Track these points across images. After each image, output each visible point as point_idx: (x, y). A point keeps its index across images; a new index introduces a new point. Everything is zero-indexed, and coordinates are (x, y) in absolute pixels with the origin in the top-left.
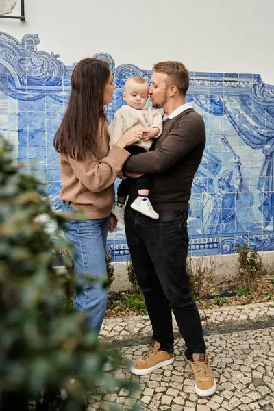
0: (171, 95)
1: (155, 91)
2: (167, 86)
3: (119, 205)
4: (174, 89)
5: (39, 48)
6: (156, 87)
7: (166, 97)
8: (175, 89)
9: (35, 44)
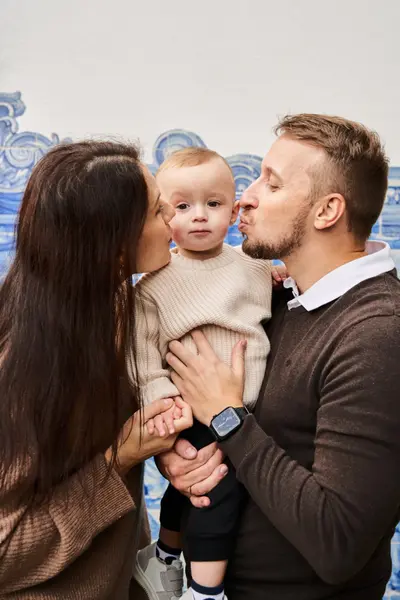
0: (320, 223)
1: (267, 199)
2: (316, 193)
3: (164, 555)
4: (334, 205)
5: (23, 124)
6: (275, 188)
7: (300, 228)
8: (337, 209)
9: (15, 115)
